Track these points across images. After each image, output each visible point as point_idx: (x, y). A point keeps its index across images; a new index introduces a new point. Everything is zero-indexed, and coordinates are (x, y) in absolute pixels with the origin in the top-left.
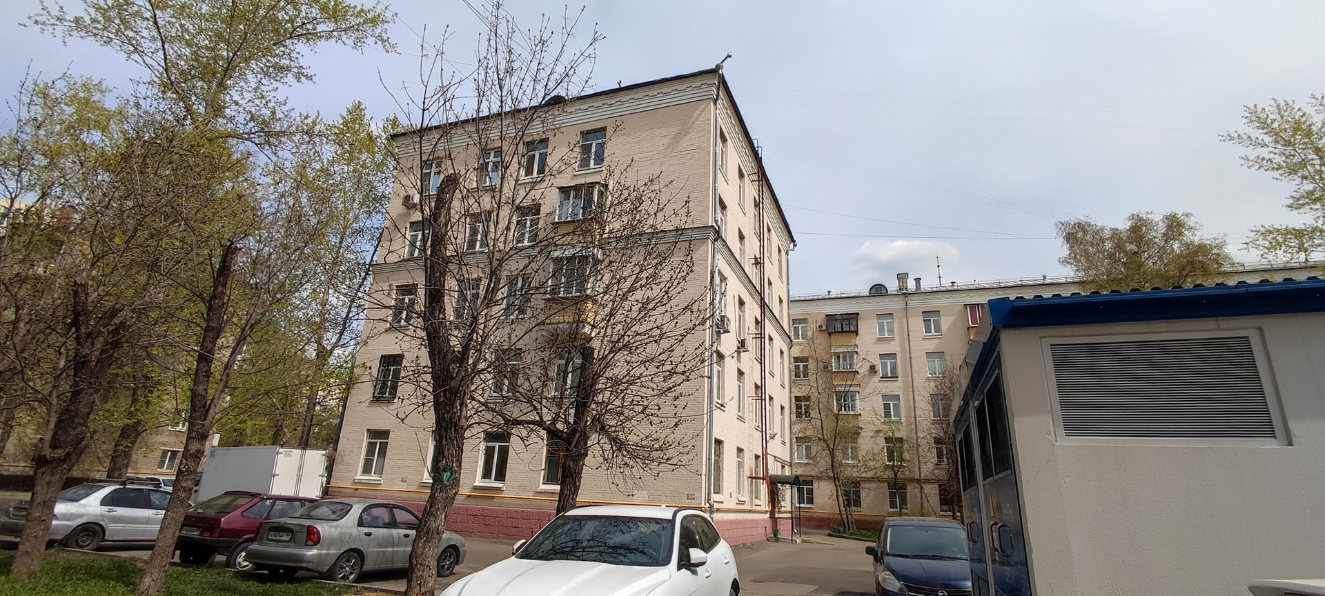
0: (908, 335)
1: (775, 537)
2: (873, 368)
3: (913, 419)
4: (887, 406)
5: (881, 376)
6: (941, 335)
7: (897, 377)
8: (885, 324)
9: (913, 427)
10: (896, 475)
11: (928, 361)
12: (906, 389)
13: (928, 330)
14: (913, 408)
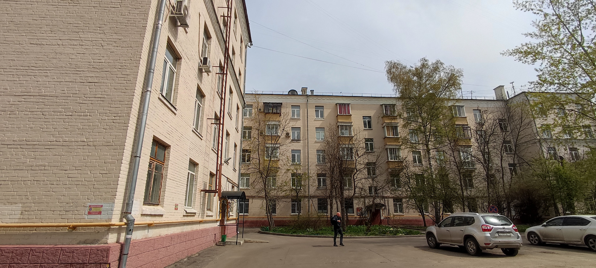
0: (307, 117)
1: (223, 242)
2: (288, 134)
3: (307, 163)
4: (293, 156)
5: (292, 139)
6: (324, 119)
7: (300, 140)
8: (296, 111)
9: (307, 167)
10: (297, 194)
11: (316, 132)
12: (304, 147)
13: (317, 116)
14: (307, 157)
